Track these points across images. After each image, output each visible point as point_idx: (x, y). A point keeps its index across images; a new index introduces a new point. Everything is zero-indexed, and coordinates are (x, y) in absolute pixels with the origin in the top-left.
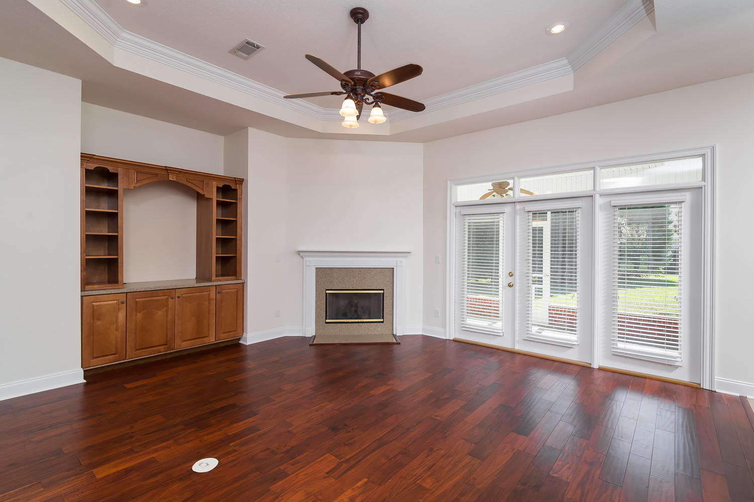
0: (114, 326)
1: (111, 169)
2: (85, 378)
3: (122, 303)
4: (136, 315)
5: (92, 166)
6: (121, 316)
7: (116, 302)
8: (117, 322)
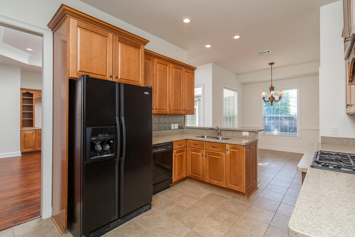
0: (32, 140)
1: (31, 92)
2: (21, 154)
3: (34, 133)
4: (39, 137)
5: (25, 92)
6: (34, 137)
7: (32, 132)
8: (32, 139)
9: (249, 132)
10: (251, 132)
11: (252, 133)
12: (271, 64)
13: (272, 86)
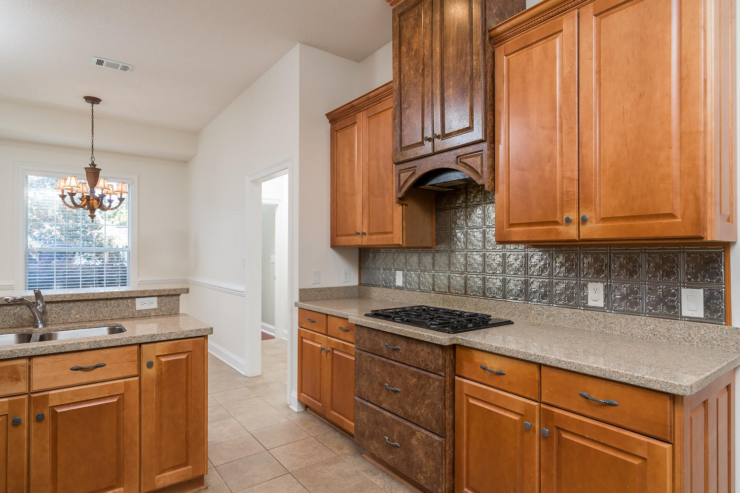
9: (158, 296)
10: (164, 298)
11: (168, 299)
12: (94, 100)
13: (93, 164)
